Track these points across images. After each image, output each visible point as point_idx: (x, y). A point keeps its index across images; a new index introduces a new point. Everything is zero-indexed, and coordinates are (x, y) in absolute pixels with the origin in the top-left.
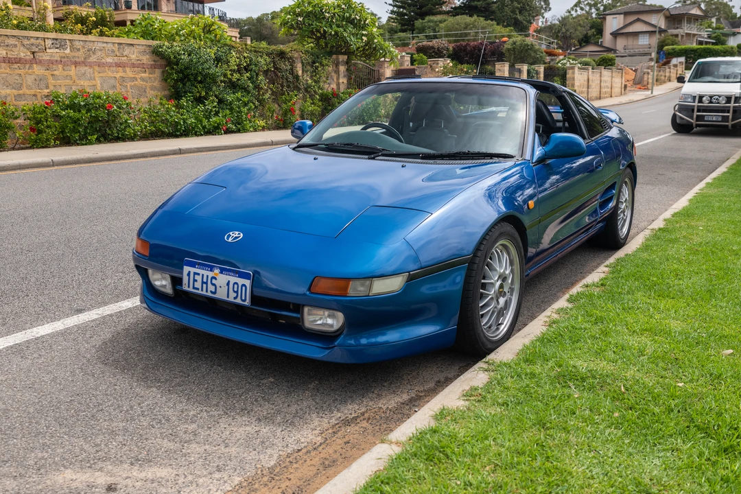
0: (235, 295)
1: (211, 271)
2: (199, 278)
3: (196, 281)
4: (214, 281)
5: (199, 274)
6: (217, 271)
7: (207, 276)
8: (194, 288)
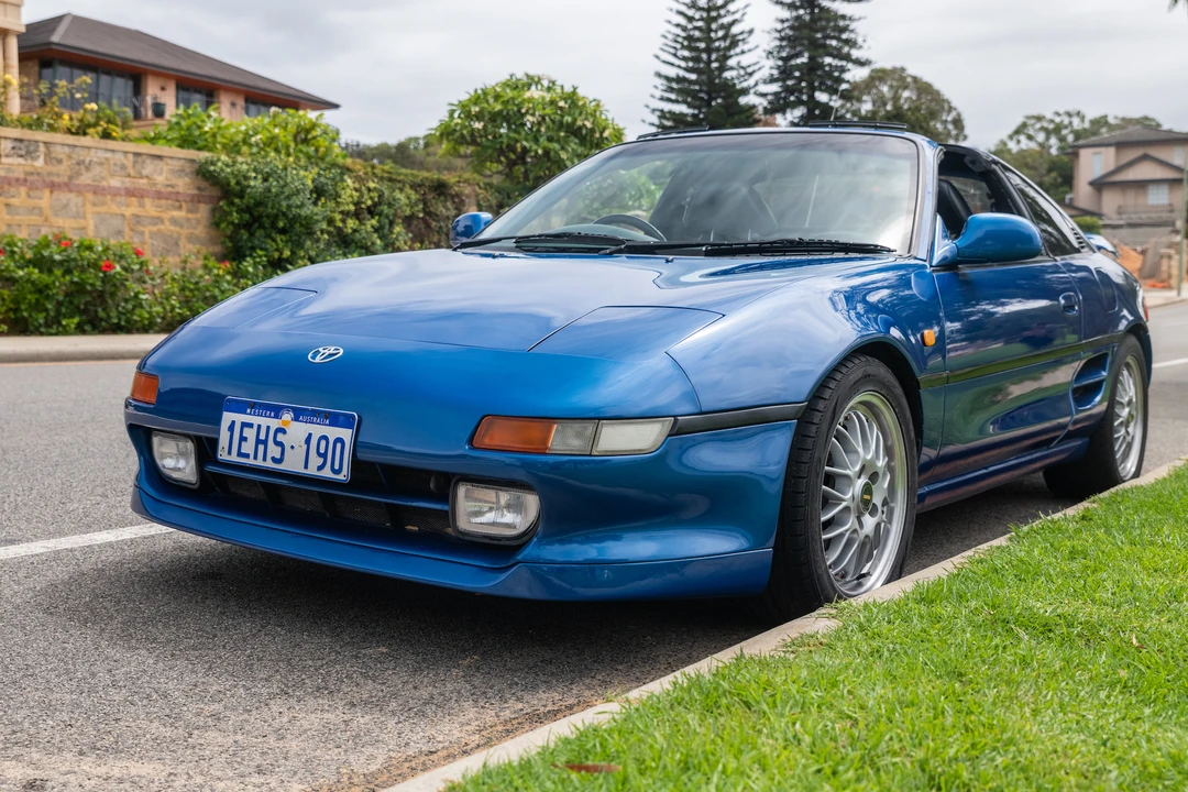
0: (322, 460)
1: (276, 417)
2: (250, 434)
3: (245, 439)
4: (280, 437)
5: (251, 425)
6: (287, 417)
7: (268, 428)
8: (240, 454)
